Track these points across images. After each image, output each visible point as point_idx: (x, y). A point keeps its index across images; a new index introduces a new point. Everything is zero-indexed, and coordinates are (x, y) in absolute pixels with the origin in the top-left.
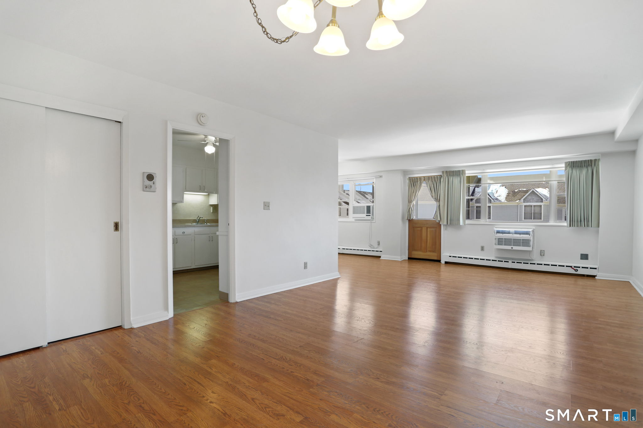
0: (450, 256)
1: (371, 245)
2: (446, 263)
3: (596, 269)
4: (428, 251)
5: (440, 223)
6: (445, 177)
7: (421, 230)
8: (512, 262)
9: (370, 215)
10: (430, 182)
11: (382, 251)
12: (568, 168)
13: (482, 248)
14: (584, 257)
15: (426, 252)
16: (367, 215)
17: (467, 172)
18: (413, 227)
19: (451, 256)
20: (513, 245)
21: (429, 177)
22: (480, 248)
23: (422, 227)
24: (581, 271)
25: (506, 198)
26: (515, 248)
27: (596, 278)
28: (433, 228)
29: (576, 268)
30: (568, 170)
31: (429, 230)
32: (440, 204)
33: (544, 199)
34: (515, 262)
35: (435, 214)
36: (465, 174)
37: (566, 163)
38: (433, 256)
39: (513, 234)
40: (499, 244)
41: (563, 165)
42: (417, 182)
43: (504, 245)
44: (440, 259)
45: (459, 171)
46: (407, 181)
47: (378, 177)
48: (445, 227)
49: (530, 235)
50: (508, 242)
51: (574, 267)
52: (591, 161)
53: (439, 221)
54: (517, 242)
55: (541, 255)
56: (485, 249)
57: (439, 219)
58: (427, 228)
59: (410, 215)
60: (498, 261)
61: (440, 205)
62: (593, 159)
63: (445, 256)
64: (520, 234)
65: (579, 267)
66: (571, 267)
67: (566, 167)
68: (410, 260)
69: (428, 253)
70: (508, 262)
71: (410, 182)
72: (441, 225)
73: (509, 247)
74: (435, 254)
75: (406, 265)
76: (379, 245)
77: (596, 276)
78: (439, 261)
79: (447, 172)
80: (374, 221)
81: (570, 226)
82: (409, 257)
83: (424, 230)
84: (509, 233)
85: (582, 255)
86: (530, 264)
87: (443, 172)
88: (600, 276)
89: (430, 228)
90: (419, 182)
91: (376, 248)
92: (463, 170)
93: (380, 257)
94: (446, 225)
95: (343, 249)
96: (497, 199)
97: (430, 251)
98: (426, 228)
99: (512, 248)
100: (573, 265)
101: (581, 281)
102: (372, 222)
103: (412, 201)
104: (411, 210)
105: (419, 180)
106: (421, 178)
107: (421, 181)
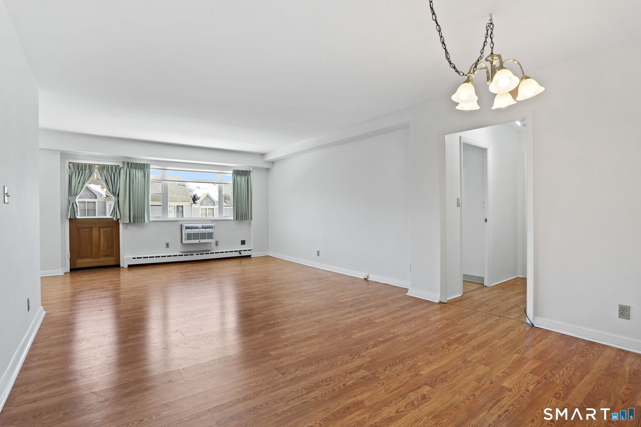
0: (133, 258)
2: (130, 266)
3: (251, 250)
4: (101, 256)
5: (119, 221)
6: (125, 169)
7: (91, 232)
8: (197, 254)
10: (105, 172)
12: (234, 174)
13: (167, 245)
14: (243, 243)
15: (99, 257)
17: (151, 166)
18: (77, 228)
19: (135, 258)
20: (201, 239)
21: (104, 166)
22: (165, 245)
23: (91, 228)
24: (243, 254)
26: (202, 241)
27: (251, 256)
28: (108, 227)
29: (240, 252)
30: (234, 176)
31: (102, 230)
32: (118, 199)
34: (198, 254)
35: (113, 210)
36: (149, 168)
37: (233, 170)
38: (110, 261)
39: (200, 229)
40: (188, 240)
41: (231, 172)
42: (85, 170)
43: (193, 239)
44: (119, 264)
45: (144, 165)
46: (68, 167)
48: (125, 225)
49: (212, 228)
50: (196, 236)
51: (239, 251)
52: (247, 171)
53: (118, 220)
54: (203, 236)
55: (216, 245)
56: (170, 245)
58: (99, 228)
59: (74, 212)
60: (185, 255)
61: (118, 201)
62: (248, 170)
63: (126, 258)
64: (205, 228)
65: (242, 251)
66: (237, 251)
67: (233, 174)
68: (72, 272)
69: (102, 259)
70: (193, 255)
71: (74, 168)
72: (119, 223)
73: (197, 241)
74: (113, 259)
75: (68, 279)
77: (251, 255)
78: (117, 266)
79: (128, 163)
81: (236, 220)
82: (72, 268)
83: (95, 231)
84: (197, 228)
85: (242, 241)
86: (211, 253)
87: (123, 163)
88: (253, 254)
89: (103, 227)
90: (87, 171)
92: (147, 164)
94: (126, 224)
97: (105, 256)
98: (98, 228)
99: (200, 241)
100: (238, 250)
101: (244, 261)
103: (76, 194)
104: (75, 205)
105: (89, 169)
106: (90, 166)
107: (92, 171)
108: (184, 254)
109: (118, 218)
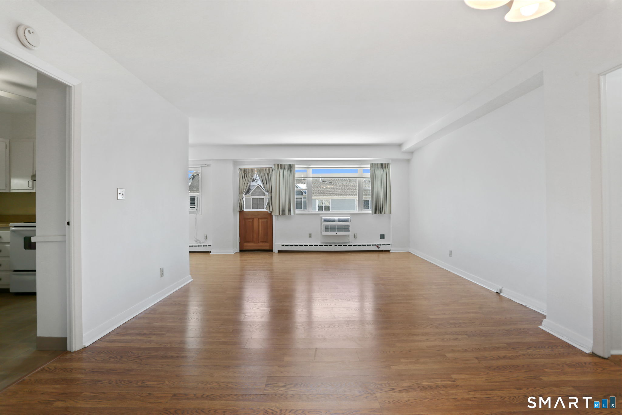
0: (282, 245)
1: (198, 240)
2: (279, 251)
3: (390, 245)
4: (260, 242)
5: (272, 214)
6: (276, 170)
7: (253, 222)
8: (335, 246)
9: (195, 207)
10: (262, 174)
11: (210, 246)
12: (372, 168)
13: (310, 236)
14: (382, 237)
15: (259, 243)
16: (190, 207)
17: (296, 166)
18: (244, 219)
19: (283, 245)
20: (337, 231)
21: (261, 169)
22: (308, 236)
23: (253, 219)
24: (382, 248)
26: (339, 233)
27: (390, 251)
28: (265, 218)
29: (378, 246)
30: (371, 170)
31: (260, 220)
32: (271, 195)
33: (303, 193)
34: (337, 246)
35: (267, 205)
36: (295, 168)
37: (371, 164)
38: (266, 246)
39: (337, 221)
40: (326, 231)
41: (369, 166)
42: (249, 173)
43: (330, 231)
44: (272, 249)
45: (290, 165)
46: (238, 171)
47: (205, 165)
48: (276, 217)
49: (349, 221)
50: (333, 229)
51: (377, 245)
52: (386, 164)
53: (271, 212)
54: (340, 228)
55: (355, 238)
56: (312, 236)
57: (271, 210)
58: (259, 219)
59: (241, 206)
60: (324, 246)
61: (271, 197)
62: (387, 163)
63: (277, 245)
64: (342, 221)
65: (380, 245)
66: (375, 245)
67: (371, 167)
68: (241, 252)
69: (261, 244)
70: (332, 246)
71: (241, 172)
73: (334, 233)
74: (268, 244)
75: (238, 257)
76: (206, 239)
77: (390, 250)
78: (271, 251)
79: (278, 165)
80: (201, 214)
81: (374, 214)
82: (241, 249)
83: (256, 221)
84: (334, 221)
85: (381, 235)
86: (348, 245)
87: (274, 165)
88: (392, 249)
89: (261, 219)
90: (250, 174)
91: (203, 243)
92: (293, 164)
93: (210, 252)
94: (277, 215)
97: (262, 242)
98: (257, 219)
99: (336, 233)
100: (376, 244)
101: (382, 256)
102: (197, 214)
103: (243, 192)
104: (242, 201)
105: (251, 172)
106: (252, 169)
107: (253, 173)
108: (323, 244)
109: (270, 211)
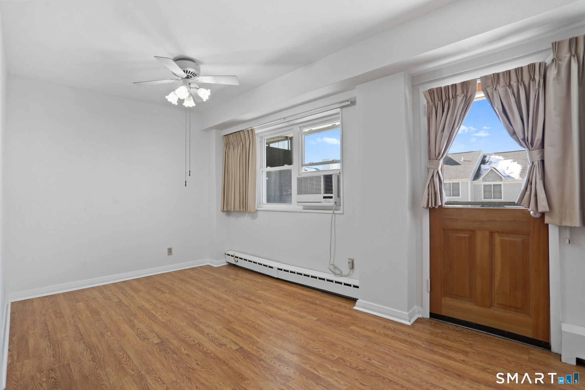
1: (335, 268)
4: (496, 305)
7: (472, 239)
9: (331, 197)
10: (501, 89)
11: (358, 287)
15: (491, 306)
16: (324, 197)
18: (444, 229)
23: (472, 232)
25: (520, 175)
28: (514, 232)
31: (498, 239)
32: (543, 156)
35: (526, 188)
42: (455, 97)
44: (545, 340)
46: (423, 101)
47: (346, 103)
53: (543, 214)
57: (543, 206)
58: (492, 234)
59: (433, 196)
61: (543, 161)
68: (434, 321)
71: (433, 100)
72: (547, 225)
76: (353, 268)
79: (574, 41)
80: (341, 211)
82: (435, 312)
83: (482, 239)
89: (502, 233)
91: (345, 276)
93: (354, 300)
95: (279, 269)
96: (509, 176)
97: (505, 307)
98: (487, 234)
102: (336, 212)
103: (439, 154)
104: (436, 180)
105: (463, 92)
106: (465, 85)
107: (469, 95)
109: (540, 210)
